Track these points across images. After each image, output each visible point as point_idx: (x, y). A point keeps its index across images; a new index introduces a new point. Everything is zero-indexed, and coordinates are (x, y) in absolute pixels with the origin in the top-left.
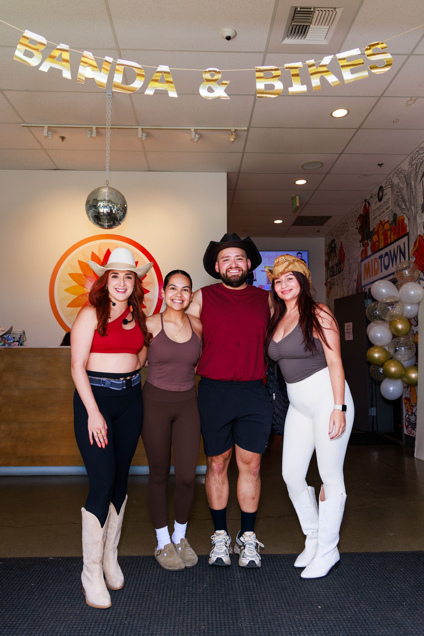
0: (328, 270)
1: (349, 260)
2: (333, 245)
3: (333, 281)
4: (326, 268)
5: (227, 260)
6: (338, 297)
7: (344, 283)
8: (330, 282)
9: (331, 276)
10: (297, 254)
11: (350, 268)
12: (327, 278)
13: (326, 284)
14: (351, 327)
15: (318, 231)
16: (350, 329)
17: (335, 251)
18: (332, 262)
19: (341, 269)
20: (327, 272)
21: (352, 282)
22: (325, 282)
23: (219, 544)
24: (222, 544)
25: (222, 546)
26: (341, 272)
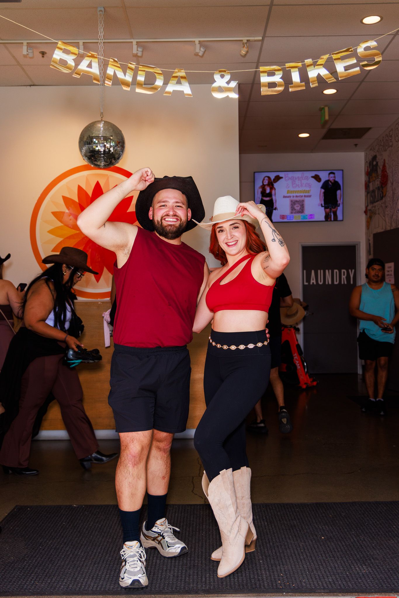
0: (369, 195)
1: (392, 184)
2: (375, 163)
3: (374, 208)
4: (366, 191)
5: (164, 206)
6: (380, 230)
7: (386, 213)
8: (370, 210)
9: (372, 202)
10: (329, 174)
11: (394, 194)
12: (367, 205)
13: (366, 212)
14: (393, 269)
15: (356, 145)
16: (391, 271)
17: (377, 170)
18: (373, 184)
19: (383, 194)
20: (367, 196)
21: (395, 212)
22: (364, 209)
23: (132, 559)
24: (136, 559)
25: (136, 562)
26: (384, 198)
